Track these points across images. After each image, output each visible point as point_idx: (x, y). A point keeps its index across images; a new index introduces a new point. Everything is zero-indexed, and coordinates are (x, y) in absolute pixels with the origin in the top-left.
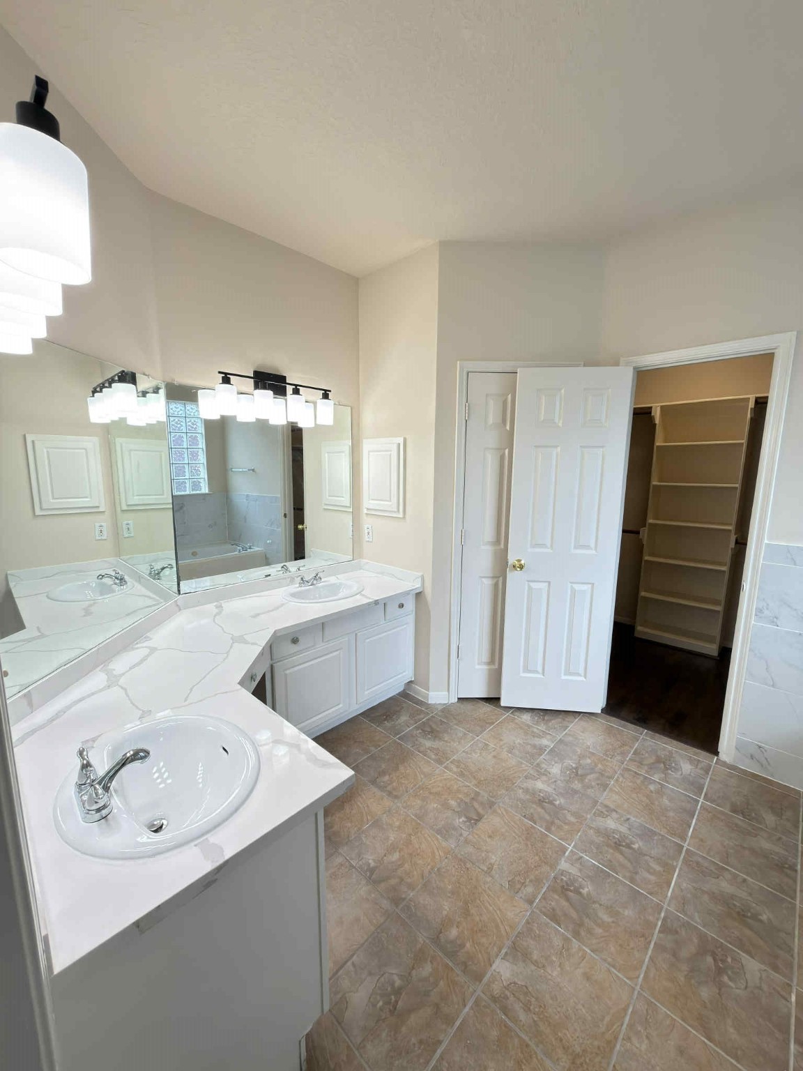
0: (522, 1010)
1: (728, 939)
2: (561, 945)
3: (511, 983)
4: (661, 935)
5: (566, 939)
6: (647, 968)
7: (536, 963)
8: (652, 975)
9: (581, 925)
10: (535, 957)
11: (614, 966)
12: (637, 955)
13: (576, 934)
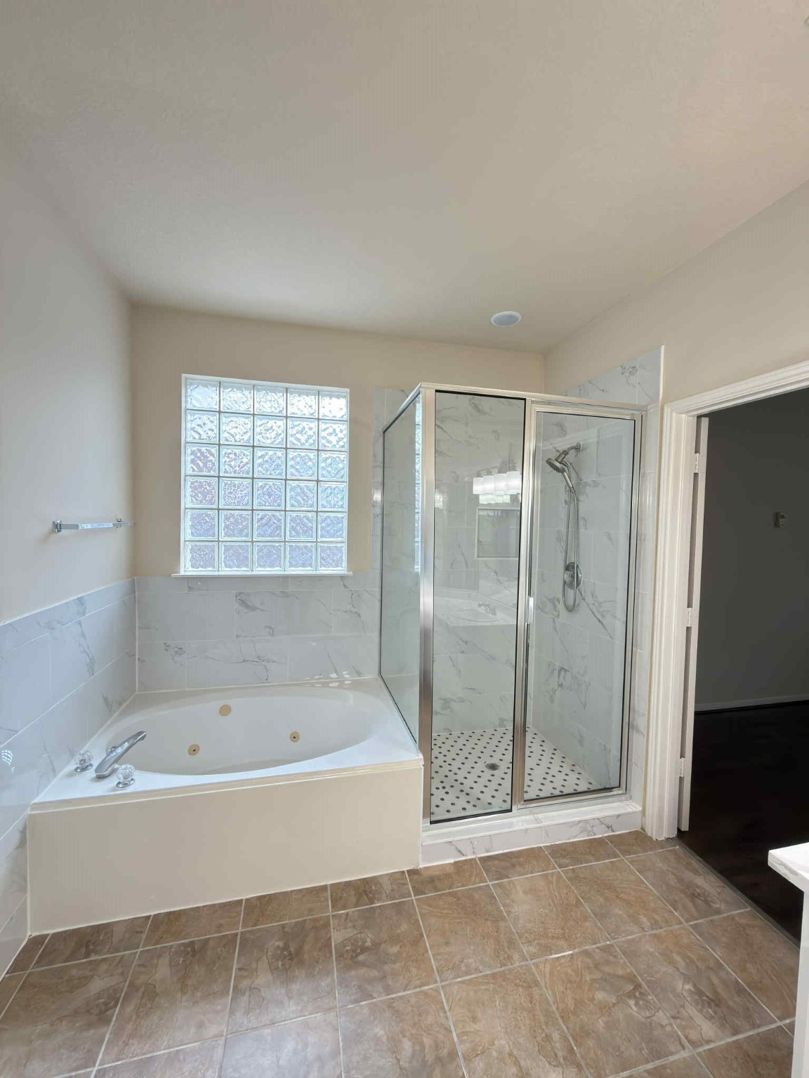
0: (554, 1039)
1: (328, 955)
2: (478, 1058)
3: (555, 1066)
4: (375, 995)
5: (467, 1059)
6: (415, 988)
7: (517, 1063)
8: (418, 982)
9: (439, 1059)
10: (514, 1070)
11: (443, 1008)
12: (413, 1001)
13: (453, 1055)
